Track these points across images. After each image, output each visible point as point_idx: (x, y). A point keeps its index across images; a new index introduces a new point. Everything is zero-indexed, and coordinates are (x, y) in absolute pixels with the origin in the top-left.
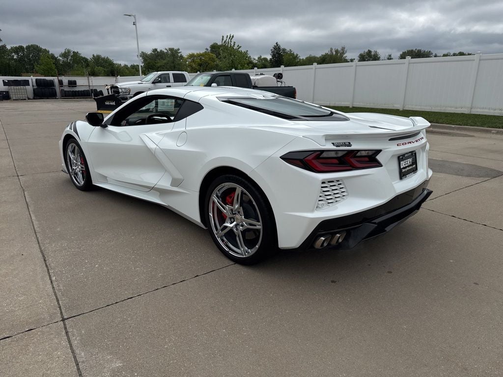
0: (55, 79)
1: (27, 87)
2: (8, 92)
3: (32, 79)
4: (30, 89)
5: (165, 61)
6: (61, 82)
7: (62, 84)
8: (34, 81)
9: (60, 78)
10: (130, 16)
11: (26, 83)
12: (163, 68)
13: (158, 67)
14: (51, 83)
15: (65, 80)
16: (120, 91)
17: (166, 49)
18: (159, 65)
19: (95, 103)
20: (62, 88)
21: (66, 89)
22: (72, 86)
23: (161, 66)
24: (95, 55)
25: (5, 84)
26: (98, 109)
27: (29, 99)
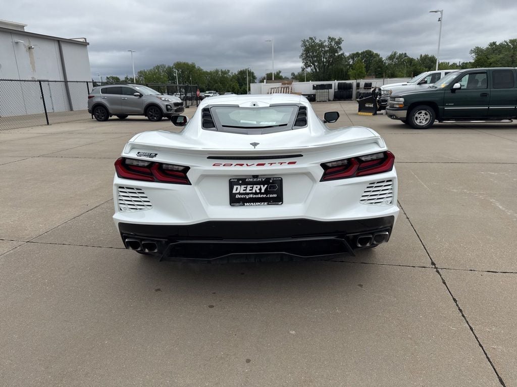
0: (353, 82)
1: (330, 90)
2: (315, 95)
3: (335, 83)
4: (332, 91)
5: (501, 56)
6: (358, 85)
7: (359, 87)
8: (337, 84)
9: (358, 81)
10: (436, 12)
11: (330, 86)
12: (497, 64)
13: (491, 64)
14: (350, 86)
15: (362, 82)
16: (382, 93)
17: (505, 41)
18: (492, 60)
19: (358, 105)
20: (358, 90)
21: (362, 91)
22: (368, 89)
23: (494, 62)
24: (423, 55)
25: (314, 88)
26: (359, 111)
27: (329, 100)
